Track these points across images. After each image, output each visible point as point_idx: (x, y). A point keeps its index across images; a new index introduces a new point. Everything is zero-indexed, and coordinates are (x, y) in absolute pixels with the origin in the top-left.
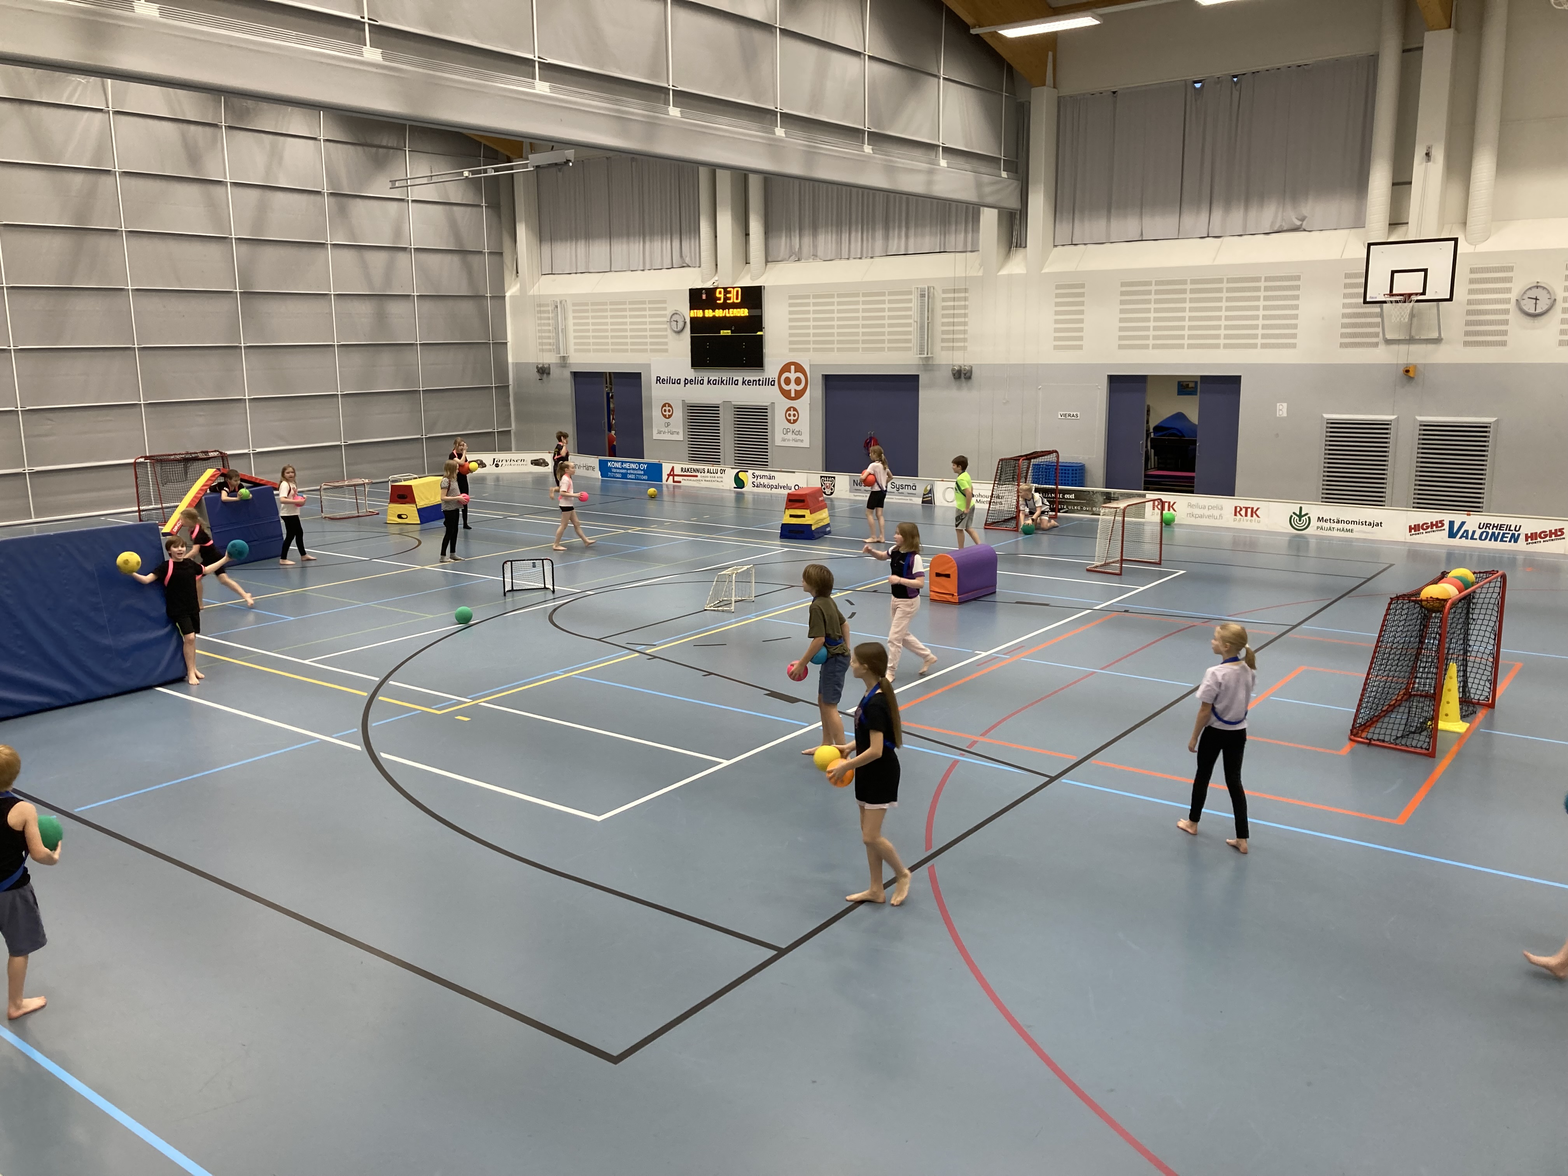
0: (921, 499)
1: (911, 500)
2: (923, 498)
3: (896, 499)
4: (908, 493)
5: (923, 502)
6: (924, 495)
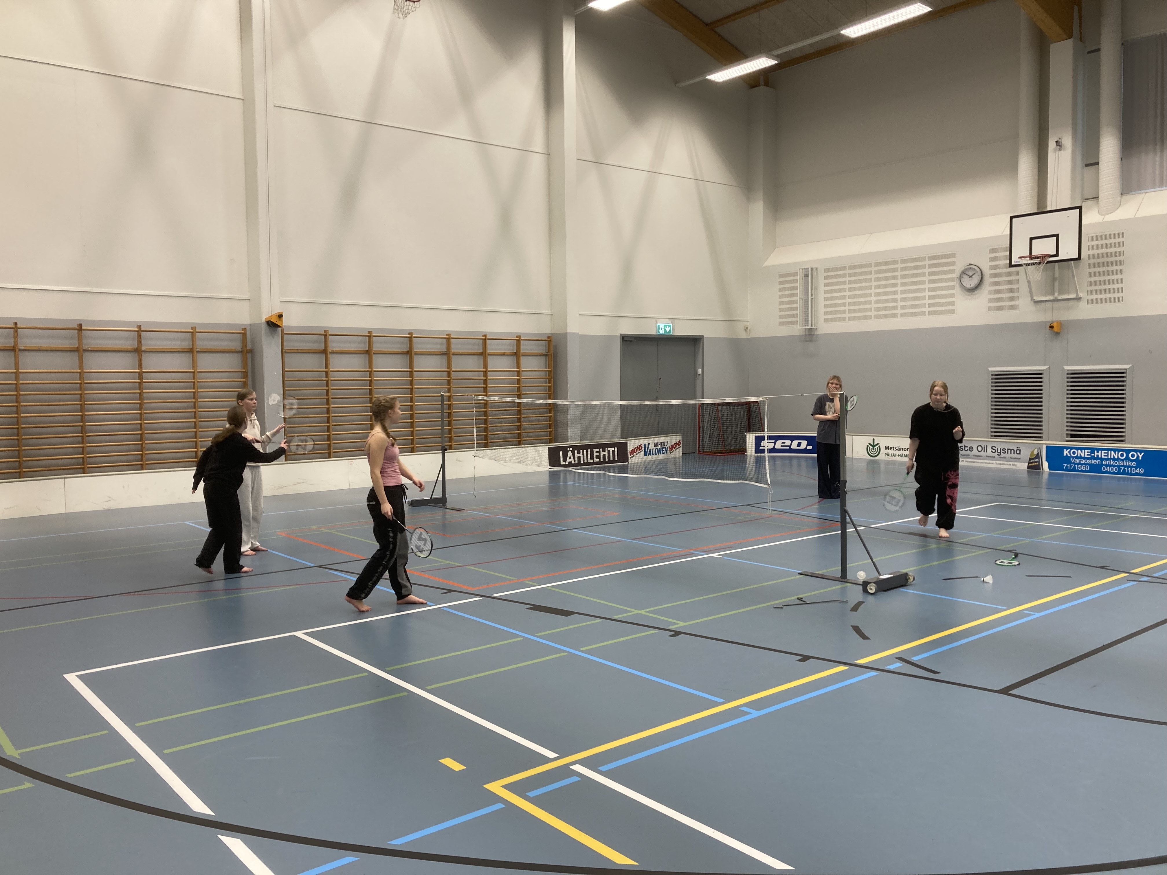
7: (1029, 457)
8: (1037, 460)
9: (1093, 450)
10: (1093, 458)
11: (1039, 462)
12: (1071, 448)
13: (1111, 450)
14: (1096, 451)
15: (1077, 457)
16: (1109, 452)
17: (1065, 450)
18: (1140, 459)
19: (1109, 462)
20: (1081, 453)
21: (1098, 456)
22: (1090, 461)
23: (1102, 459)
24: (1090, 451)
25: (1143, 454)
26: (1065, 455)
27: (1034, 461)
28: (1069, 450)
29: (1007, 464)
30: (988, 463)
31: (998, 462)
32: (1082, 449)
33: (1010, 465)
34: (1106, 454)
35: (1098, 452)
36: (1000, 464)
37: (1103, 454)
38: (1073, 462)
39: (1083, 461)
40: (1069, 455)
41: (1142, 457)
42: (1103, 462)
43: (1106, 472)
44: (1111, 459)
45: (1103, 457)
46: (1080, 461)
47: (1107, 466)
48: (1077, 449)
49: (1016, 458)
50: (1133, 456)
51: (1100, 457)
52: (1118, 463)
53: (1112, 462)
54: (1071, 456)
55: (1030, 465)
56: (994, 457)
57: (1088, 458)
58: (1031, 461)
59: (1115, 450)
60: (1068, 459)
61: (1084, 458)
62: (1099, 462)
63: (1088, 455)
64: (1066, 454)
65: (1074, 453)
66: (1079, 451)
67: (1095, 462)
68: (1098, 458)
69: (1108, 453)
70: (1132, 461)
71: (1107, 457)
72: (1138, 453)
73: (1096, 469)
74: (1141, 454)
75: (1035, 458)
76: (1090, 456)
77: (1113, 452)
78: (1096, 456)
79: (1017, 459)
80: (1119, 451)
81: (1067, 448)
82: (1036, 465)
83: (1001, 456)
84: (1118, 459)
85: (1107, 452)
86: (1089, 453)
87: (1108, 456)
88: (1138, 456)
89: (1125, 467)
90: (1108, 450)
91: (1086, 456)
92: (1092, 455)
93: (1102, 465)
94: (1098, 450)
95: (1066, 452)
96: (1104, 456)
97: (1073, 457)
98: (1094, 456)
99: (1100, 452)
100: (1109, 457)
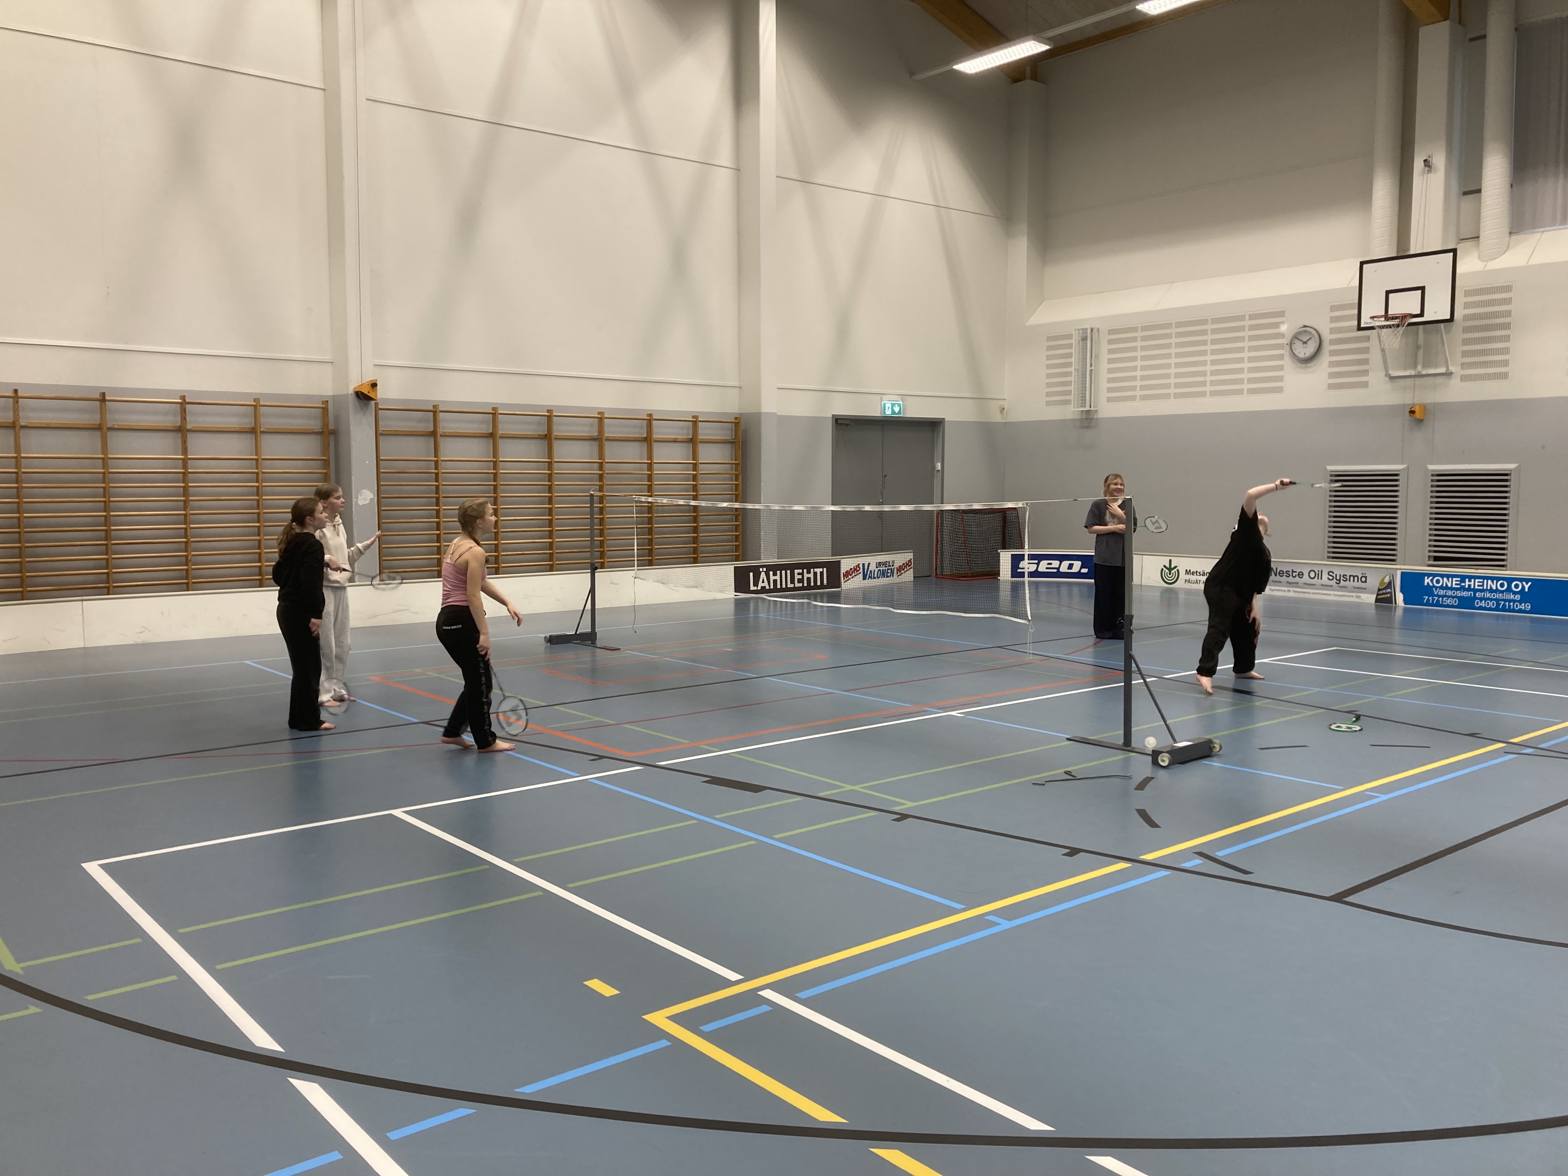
7: (1377, 586)
8: (1389, 590)
9: (1463, 578)
10: (1463, 589)
11: (1391, 593)
12: (1434, 575)
13: (1488, 578)
14: (1467, 580)
15: (1442, 588)
16: (1485, 581)
17: (1426, 577)
18: (1526, 590)
19: (1484, 595)
20: (1448, 583)
21: (1470, 586)
22: (1459, 594)
23: (1475, 590)
24: (1459, 579)
25: (1530, 583)
26: (1426, 584)
27: (1384, 591)
28: (1431, 578)
29: (1349, 596)
30: (1323, 594)
31: (1336, 593)
32: (1448, 576)
33: (1353, 596)
34: (1481, 584)
35: (1470, 581)
36: (1339, 596)
37: (1477, 584)
38: (1436, 593)
39: (1450, 593)
40: (1431, 584)
41: (1529, 588)
42: (1477, 594)
43: (1481, 608)
44: (1487, 589)
45: (1476, 587)
46: (1446, 592)
47: (1481, 599)
48: (1442, 576)
49: (1360, 588)
50: (1517, 586)
51: (1472, 587)
52: (1497, 596)
53: (1489, 595)
54: (1434, 586)
55: (1379, 597)
56: (1332, 586)
57: (1456, 589)
58: (1381, 592)
59: (1493, 579)
60: (1429, 590)
61: (1451, 589)
62: (1471, 594)
63: (1456, 584)
64: (1428, 583)
65: (1438, 582)
66: (1445, 579)
67: (1465, 594)
68: (1469, 589)
69: (1483, 582)
70: (1515, 593)
71: (1481, 588)
72: (1524, 583)
73: (1466, 603)
74: (1527, 584)
75: (1385, 588)
76: (1459, 586)
77: (1490, 582)
78: (1467, 587)
79: (1363, 588)
80: (1498, 579)
81: (1429, 575)
82: (1387, 597)
83: (1340, 585)
84: (1497, 591)
85: (1482, 580)
86: (1459, 583)
87: (1483, 586)
88: (1523, 587)
89: (1505, 601)
90: (1484, 578)
91: (1454, 586)
92: (1463, 584)
93: (1475, 598)
94: (1470, 578)
95: (1427, 581)
96: (1478, 586)
97: (1436, 588)
98: (1465, 586)
99: (1473, 580)
100: (1485, 588)
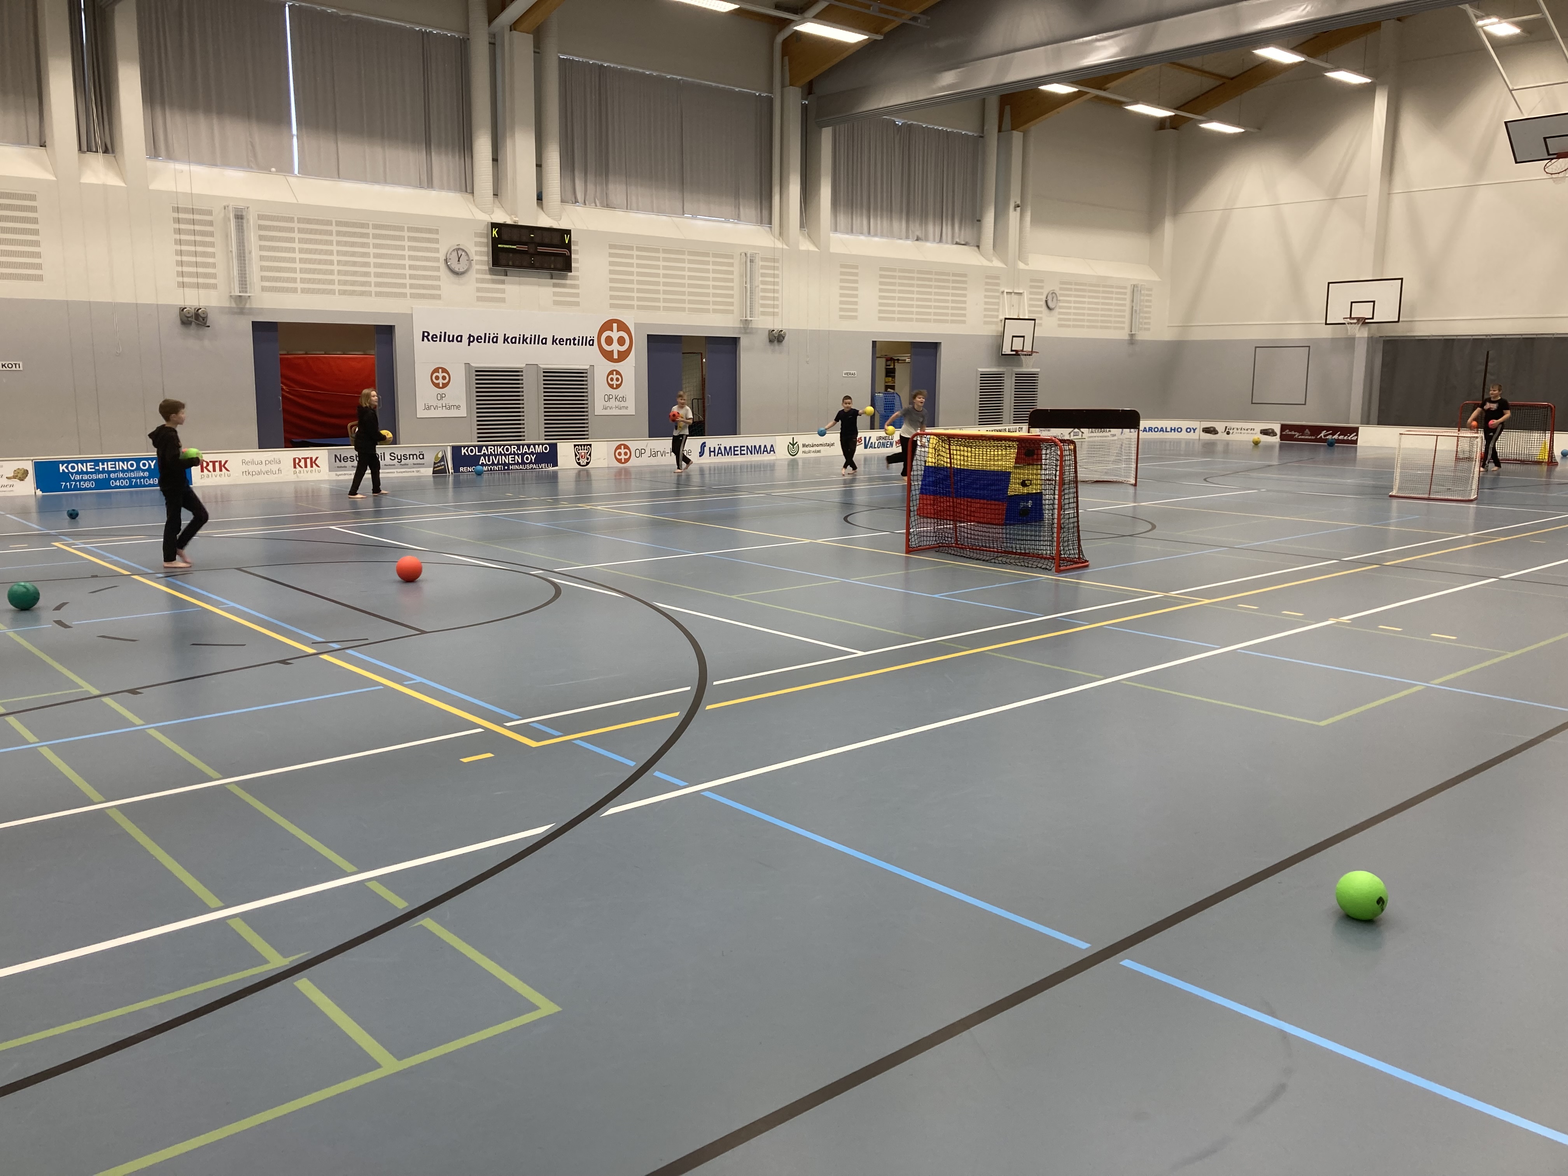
0: (432, 469)
1: (418, 471)
2: (434, 468)
3: (397, 472)
4: (414, 464)
5: (434, 472)
6: (435, 463)
7: (433, 461)
8: (443, 463)
9: (96, 462)
10: (98, 472)
11: (444, 465)
12: (70, 462)
13: (119, 460)
14: (100, 464)
15: (77, 473)
16: (117, 463)
17: (61, 465)
19: (117, 475)
20: (82, 467)
21: (103, 468)
22: (94, 476)
23: (109, 472)
24: (93, 464)
26: (61, 471)
27: (439, 464)
28: (66, 465)
29: (410, 472)
31: (399, 470)
32: (82, 462)
33: (413, 472)
34: (114, 466)
35: (103, 464)
36: (402, 472)
37: (109, 466)
38: (73, 479)
39: (85, 477)
40: (66, 471)
42: (111, 475)
43: (116, 487)
44: (119, 470)
45: (110, 469)
46: (82, 477)
47: (115, 479)
48: (77, 462)
49: (419, 464)
50: (144, 465)
51: (106, 469)
52: (129, 475)
53: (121, 475)
54: (69, 472)
55: (435, 469)
56: (394, 465)
57: (92, 473)
58: (436, 465)
59: (123, 460)
60: (66, 476)
61: (87, 473)
62: (106, 476)
63: (91, 468)
64: (63, 470)
65: (73, 468)
66: (80, 465)
67: (100, 476)
68: (103, 471)
69: (115, 464)
70: (144, 471)
71: (114, 469)
73: (103, 484)
75: (440, 462)
76: (94, 470)
77: (121, 463)
78: (101, 470)
79: (421, 464)
80: (128, 460)
82: (442, 469)
83: (402, 463)
84: (128, 470)
85: (114, 463)
86: (93, 467)
87: (115, 467)
88: (150, 465)
89: (136, 478)
90: (115, 460)
91: (89, 470)
92: (97, 468)
93: (110, 479)
94: (103, 461)
95: (62, 468)
96: (111, 468)
97: (72, 474)
98: (99, 469)
99: (105, 463)
100: (117, 469)
